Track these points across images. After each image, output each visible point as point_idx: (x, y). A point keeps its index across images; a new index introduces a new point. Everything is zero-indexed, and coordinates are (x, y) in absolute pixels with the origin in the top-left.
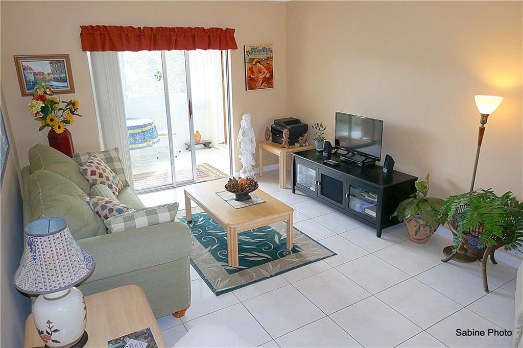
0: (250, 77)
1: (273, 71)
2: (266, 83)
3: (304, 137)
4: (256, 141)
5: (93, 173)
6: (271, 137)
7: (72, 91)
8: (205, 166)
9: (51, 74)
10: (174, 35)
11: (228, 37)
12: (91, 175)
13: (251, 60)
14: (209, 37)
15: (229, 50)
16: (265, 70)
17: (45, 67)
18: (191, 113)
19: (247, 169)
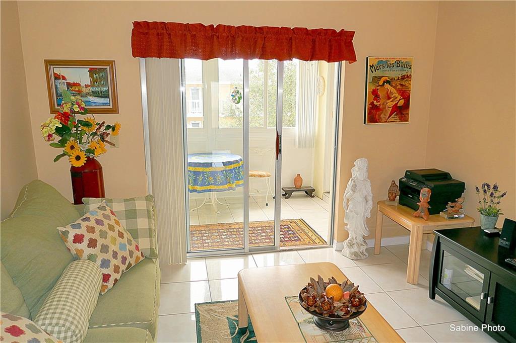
0: (372, 104)
1: (409, 96)
2: (397, 114)
3: (457, 204)
4: (373, 201)
5: (78, 239)
6: (398, 197)
7: (114, 110)
8: (298, 223)
9: (89, 86)
10: (261, 37)
11: (343, 44)
12: (74, 242)
13: (376, 79)
14: (314, 41)
15: (344, 62)
16: (397, 95)
17: (82, 76)
18: (278, 151)
19: (355, 241)
